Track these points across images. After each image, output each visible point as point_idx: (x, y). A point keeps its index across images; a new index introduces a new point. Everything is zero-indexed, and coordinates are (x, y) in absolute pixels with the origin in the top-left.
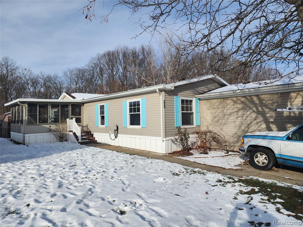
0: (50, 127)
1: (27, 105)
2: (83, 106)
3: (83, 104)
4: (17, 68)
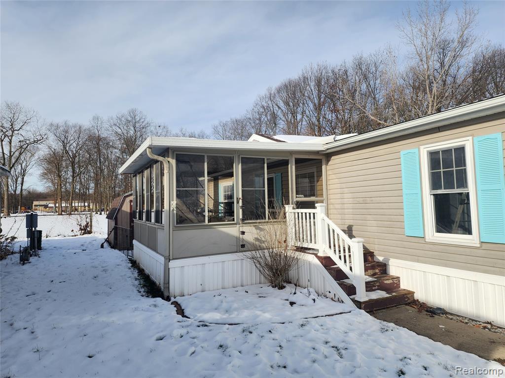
0: (243, 233)
1: (173, 162)
2: (327, 164)
3: (328, 155)
4: (149, 124)
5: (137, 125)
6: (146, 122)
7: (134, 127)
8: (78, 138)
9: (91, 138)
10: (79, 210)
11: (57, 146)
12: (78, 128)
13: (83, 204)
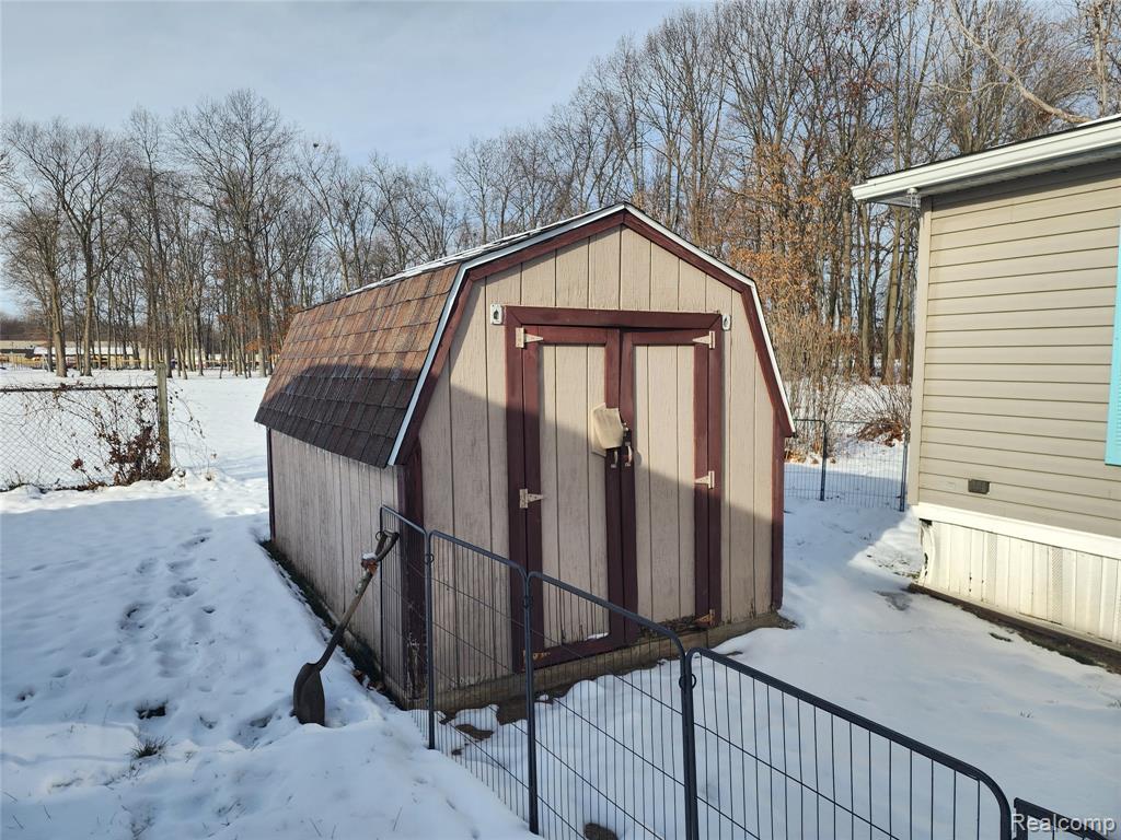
4: (287, 137)
5: (257, 138)
6: (280, 130)
7: (248, 143)
8: (96, 168)
9: (129, 171)
10: (113, 365)
11: (39, 190)
12: (92, 139)
13: (120, 351)
